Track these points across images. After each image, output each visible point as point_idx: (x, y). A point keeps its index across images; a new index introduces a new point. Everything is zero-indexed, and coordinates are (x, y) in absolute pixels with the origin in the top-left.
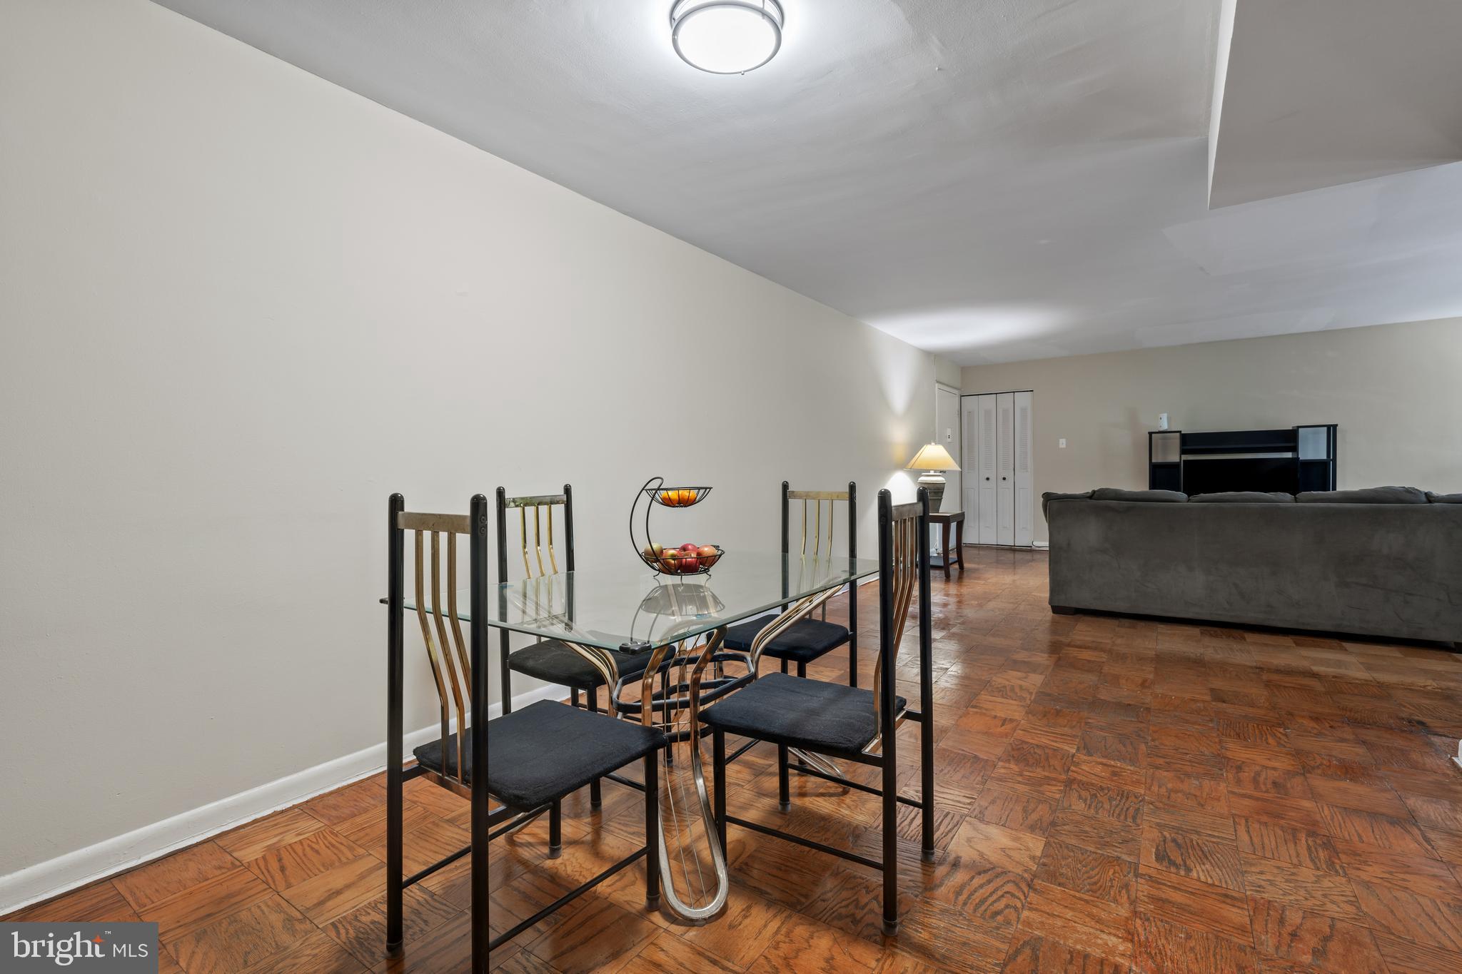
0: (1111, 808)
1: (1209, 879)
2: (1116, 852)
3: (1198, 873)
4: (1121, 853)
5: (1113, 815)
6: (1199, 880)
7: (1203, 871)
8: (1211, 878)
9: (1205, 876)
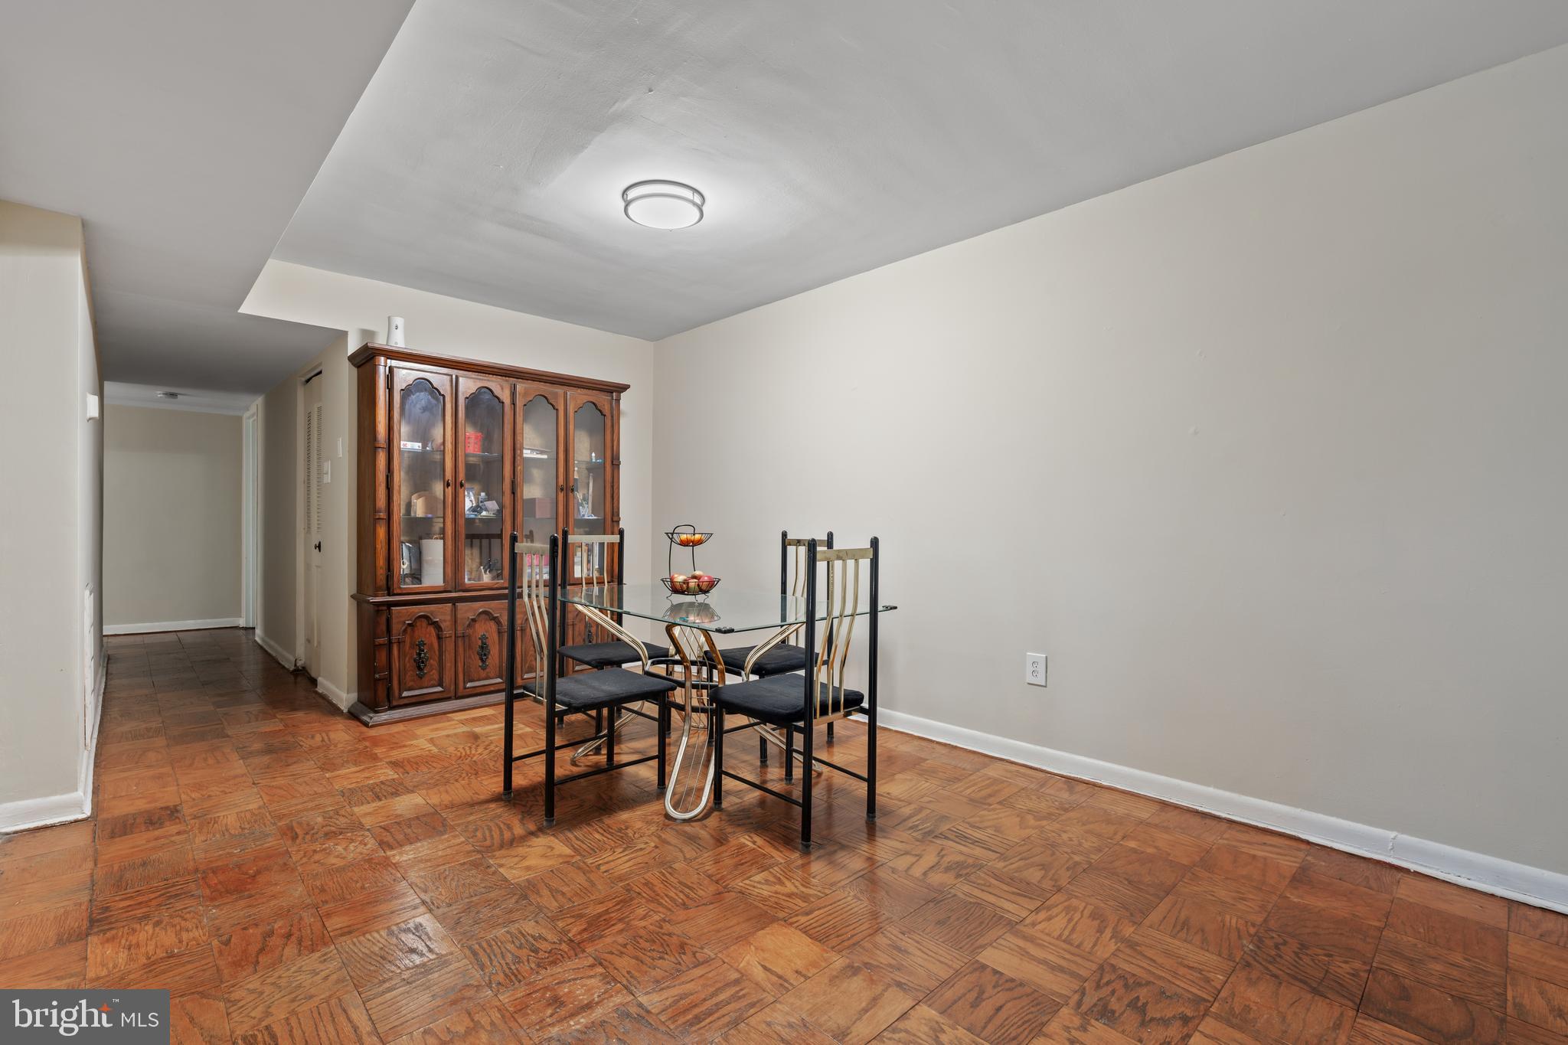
0: (505, 947)
1: (370, 938)
2: (456, 909)
3: (381, 936)
4: (451, 911)
5: (493, 940)
6: (378, 932)
7: (379, 941)
8: (369, 940)
9: (374, 938)
